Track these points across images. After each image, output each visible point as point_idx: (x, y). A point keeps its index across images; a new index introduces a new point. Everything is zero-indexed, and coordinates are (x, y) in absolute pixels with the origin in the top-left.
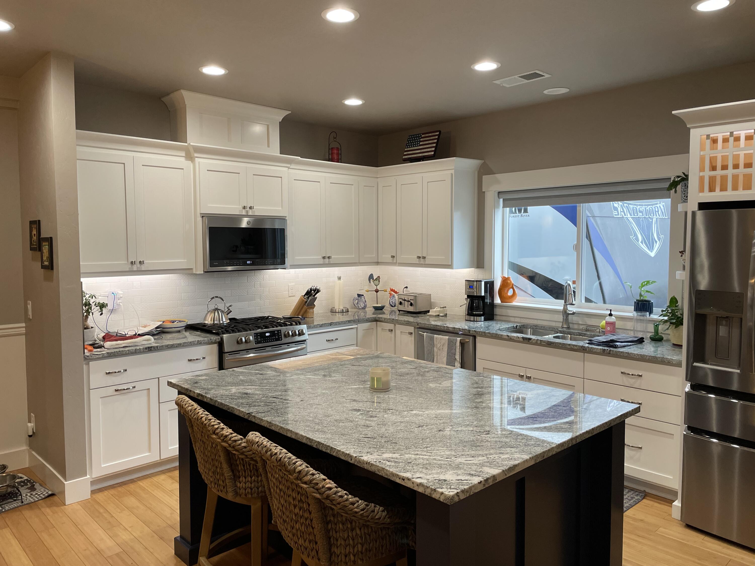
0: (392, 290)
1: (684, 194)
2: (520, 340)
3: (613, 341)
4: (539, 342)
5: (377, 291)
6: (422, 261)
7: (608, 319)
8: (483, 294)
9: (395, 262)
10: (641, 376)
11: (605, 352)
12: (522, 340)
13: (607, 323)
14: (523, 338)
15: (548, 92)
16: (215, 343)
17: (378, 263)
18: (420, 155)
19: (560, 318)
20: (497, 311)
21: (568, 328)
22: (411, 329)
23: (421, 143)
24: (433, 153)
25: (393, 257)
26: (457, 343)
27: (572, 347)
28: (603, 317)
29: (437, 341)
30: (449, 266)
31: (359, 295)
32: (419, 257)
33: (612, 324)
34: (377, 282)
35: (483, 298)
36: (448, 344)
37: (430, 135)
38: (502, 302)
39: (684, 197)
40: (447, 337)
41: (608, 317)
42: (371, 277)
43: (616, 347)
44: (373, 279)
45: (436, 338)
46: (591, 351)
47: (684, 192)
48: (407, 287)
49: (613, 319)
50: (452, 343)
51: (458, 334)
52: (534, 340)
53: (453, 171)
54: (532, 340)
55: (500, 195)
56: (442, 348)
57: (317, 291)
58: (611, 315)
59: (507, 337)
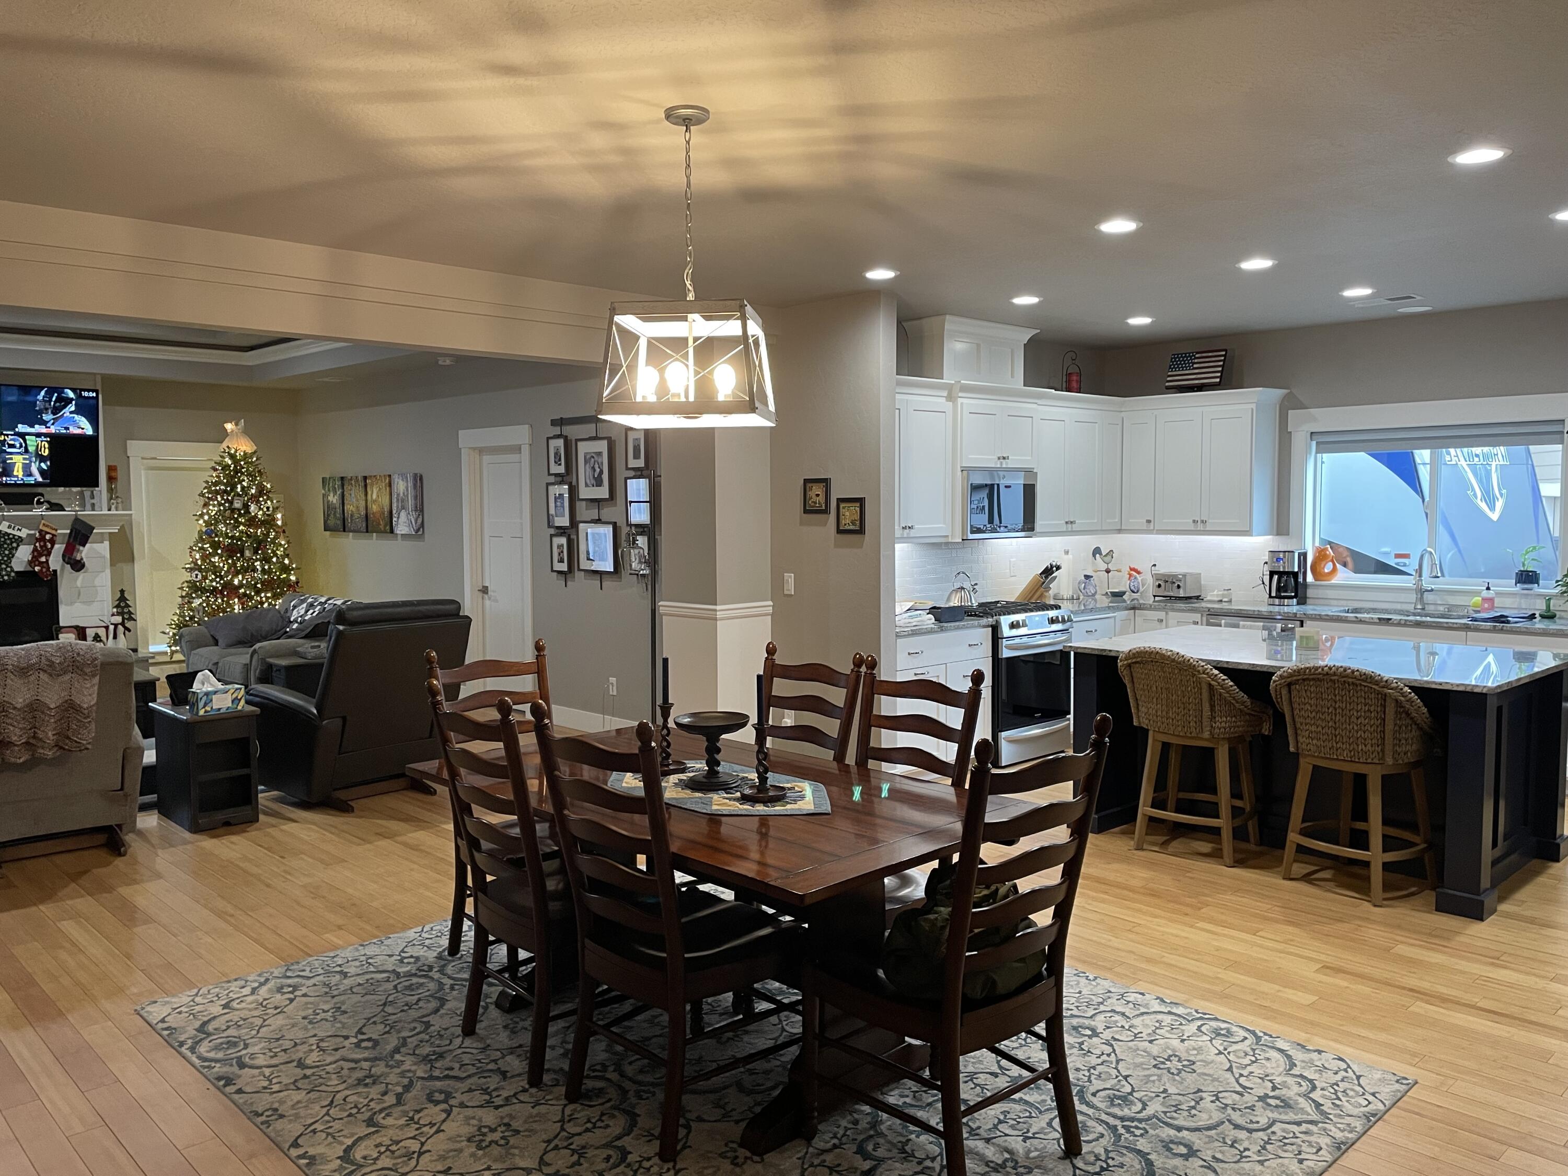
0: (1131, 569)
2: (1374, 621)
3: (1502, 616)
4: (1403, 622)
5: (1108, 571)
6: (1200, 527)
7: (1485, 594)
8: (1296, 570)
9: (1152, 528)
12: (1377, 621)
13: (1484, 600)
14: (1379, 619)
16: (990, 626)
17: (1120, 531)
18: (1197, 382)
19: (1413, 597)
20: (1310, 593)
21: (1423, 609)
22: (1198, 615)
23: (1195, 366)
24: (1218, 380)
25: (1149, 521)
27: (1451, 625)
28: (1478, 593)
30: (1247, 533)
31: (1087, 577)
32: (1194, 521)
33: (1491, 600)
34: (1108, 559)
35: (1295, 575)
37: (1210, 354)
38: (1316, 580)
40: (1261, 624)
41: (1485, 591)
42: (1097, 551)
43: (1508, 622)
44: (1100, 554)
46: (1477, 629)
48: (1155, 565)
49: (1491, 594)
52: (1395, 619)
53: (1254, 406)
54: (1392, 620)
55: (1314, 437)
57: (1058, 568)
58: (1488, 589)
59: (1353, 619)
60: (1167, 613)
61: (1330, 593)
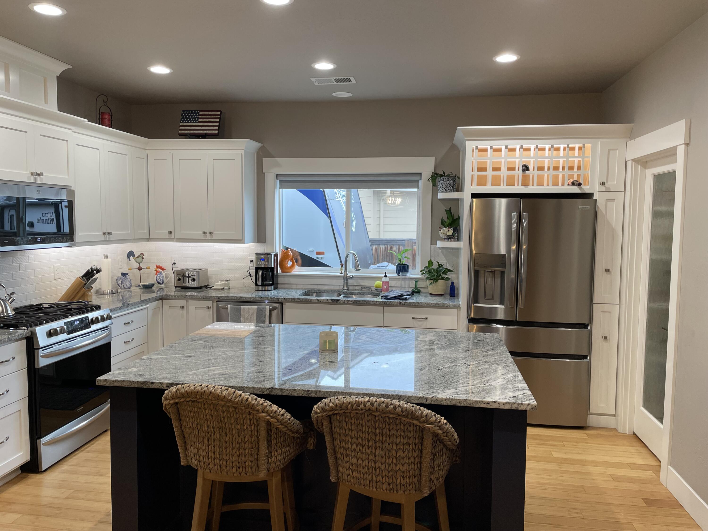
0: (158, 267)
1: (442, 186)
2: (329, 302)
3: (402, 295)
4: (346, 302)
5: (140, 269)
6: (208, 237)
7: (384, 279)
8: (273, 266)
9: (173, 237)
10: (427, 319)
11: (401, 304)
12: (331, 302)
13: (383, 283)
14: (332, 300)
15: (336, 95)
16: (22, 339)
17: (148, 239)
18: (201, 132)
20: (280, 280)
21: (348, 289)
22: (209, 303)
23: (200, 120)
24: (217, 132)
25: (170, 233)
26: (266, 311)
27: (375, 303)
28: (379, 278)
29: (244, 312)
30: (241, 241)
31: (124, 274)
32: (204, 233)
33: (387, 283)
34: (140, 259)
35: (272, 269)
36: (257, 313)
37: (210, 113)
38: (282, 272)
39: (443, 188)
40: (256, 307)
41: (384, 278)
42: (131, 254)
43: (406, 299)
44: (134, 256)
45: (244, 309)
46: (390, 305)
47: (442, 185)
48: (174, 264)
49: (387, 279)
50: (261, 312)
51: (265, 303)
52: (342, 300)
53: (242, 152)
54: (340, 301)
55: (278, 177)
56: (251, 318)
58: (386, 276)
59: (316, 301)
60: (187, 301)
61: (292, 281)
